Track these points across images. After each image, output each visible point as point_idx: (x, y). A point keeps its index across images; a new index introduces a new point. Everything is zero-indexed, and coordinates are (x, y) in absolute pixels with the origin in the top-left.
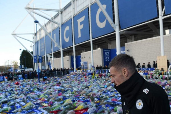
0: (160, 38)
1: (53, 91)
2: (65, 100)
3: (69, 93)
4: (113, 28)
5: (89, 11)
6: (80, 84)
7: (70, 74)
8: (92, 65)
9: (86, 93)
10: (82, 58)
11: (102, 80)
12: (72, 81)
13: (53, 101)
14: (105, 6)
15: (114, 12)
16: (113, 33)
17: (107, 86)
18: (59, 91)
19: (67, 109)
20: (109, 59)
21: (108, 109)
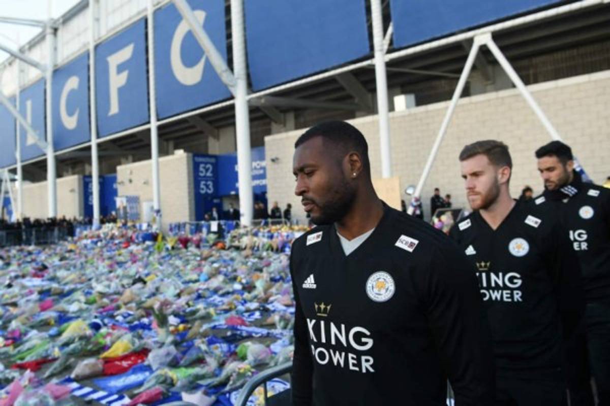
0: (378, 122)
1: (23, 296)
2: (65, 325)
3: (79, 301)
4: (226, 87)
5: (146, 27)
6: (115, 271)
7: (80, 239)
8: (156, 207)
9: (137, 299)
10: (122, 183)
11: (191, 256)
12: (86, 262)
13: (23, 328)
14: (201, 15)
15: (229, 36)
16: (228, 103)
17: (206, 277)
18: (41, 293)
19: (71, 354)
20: (211, 187)
21: (218, 352)
